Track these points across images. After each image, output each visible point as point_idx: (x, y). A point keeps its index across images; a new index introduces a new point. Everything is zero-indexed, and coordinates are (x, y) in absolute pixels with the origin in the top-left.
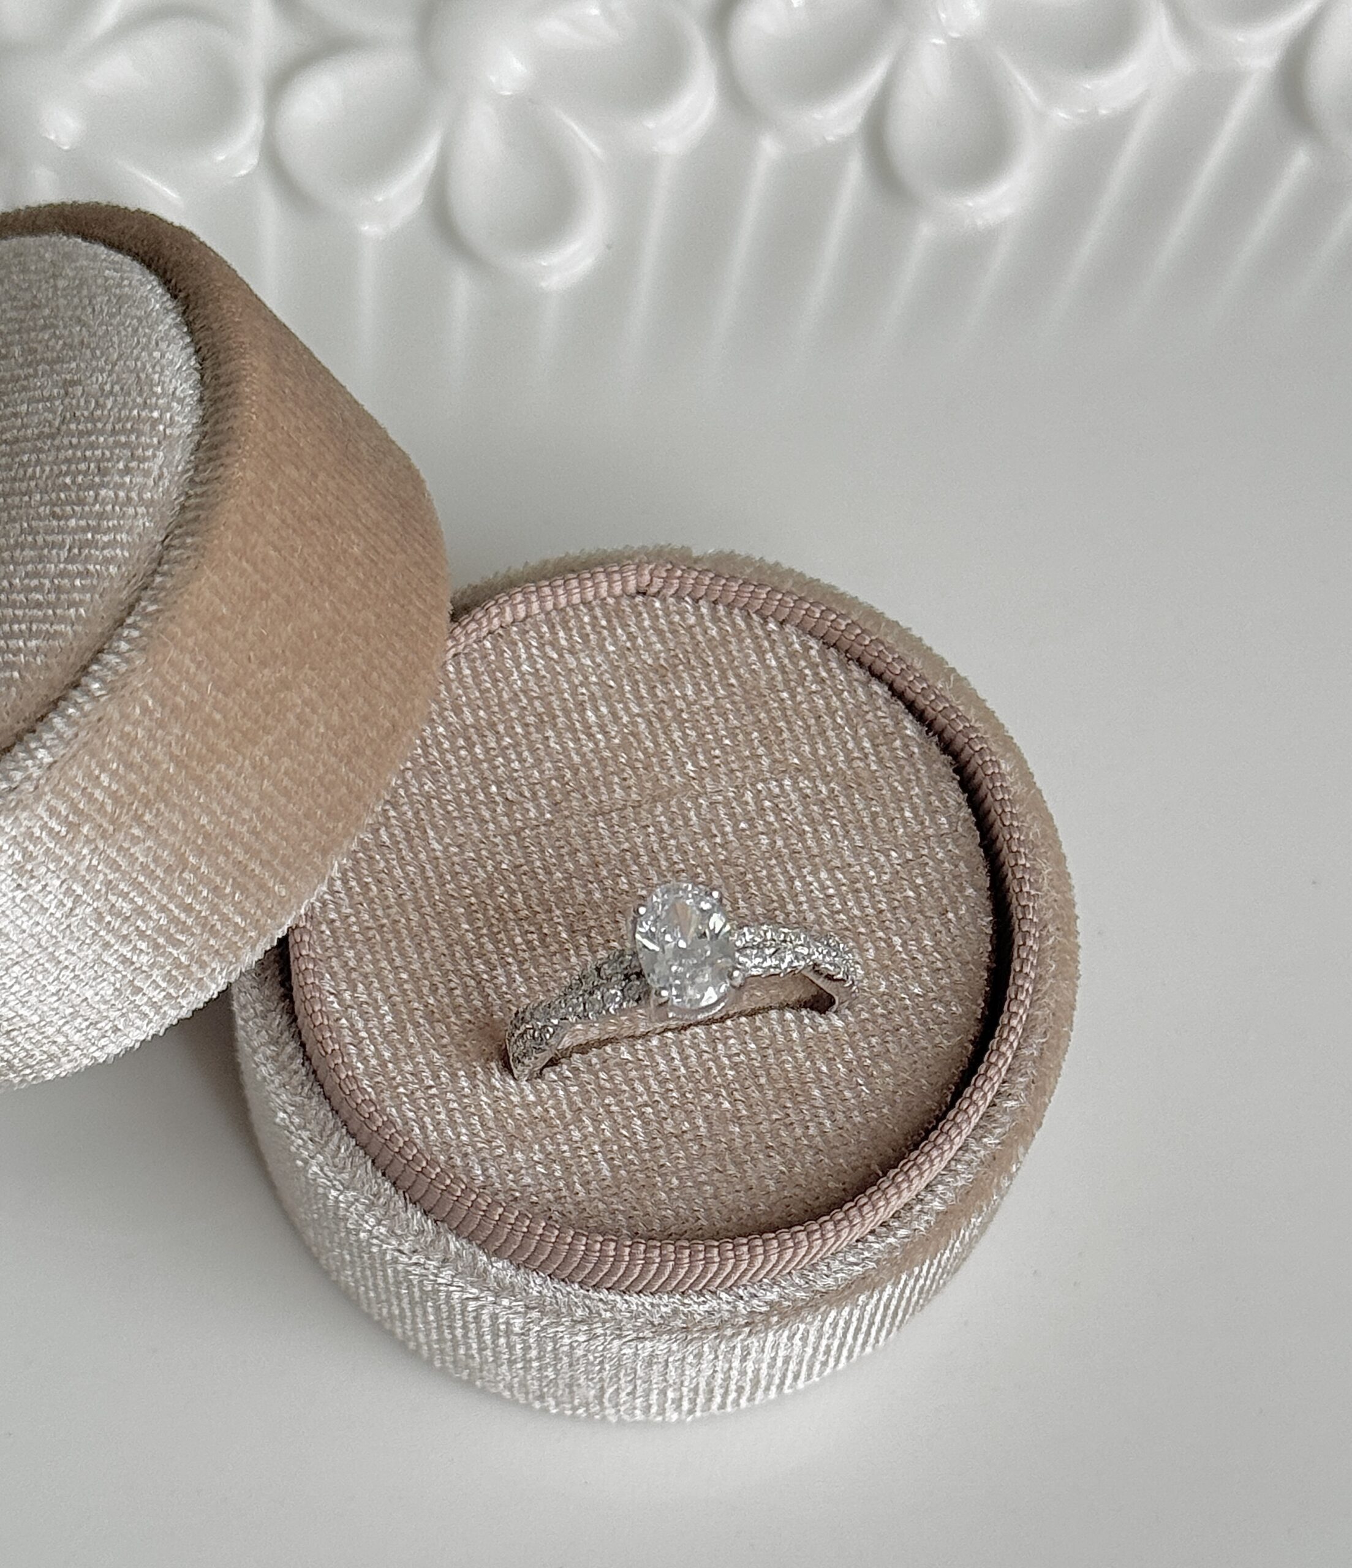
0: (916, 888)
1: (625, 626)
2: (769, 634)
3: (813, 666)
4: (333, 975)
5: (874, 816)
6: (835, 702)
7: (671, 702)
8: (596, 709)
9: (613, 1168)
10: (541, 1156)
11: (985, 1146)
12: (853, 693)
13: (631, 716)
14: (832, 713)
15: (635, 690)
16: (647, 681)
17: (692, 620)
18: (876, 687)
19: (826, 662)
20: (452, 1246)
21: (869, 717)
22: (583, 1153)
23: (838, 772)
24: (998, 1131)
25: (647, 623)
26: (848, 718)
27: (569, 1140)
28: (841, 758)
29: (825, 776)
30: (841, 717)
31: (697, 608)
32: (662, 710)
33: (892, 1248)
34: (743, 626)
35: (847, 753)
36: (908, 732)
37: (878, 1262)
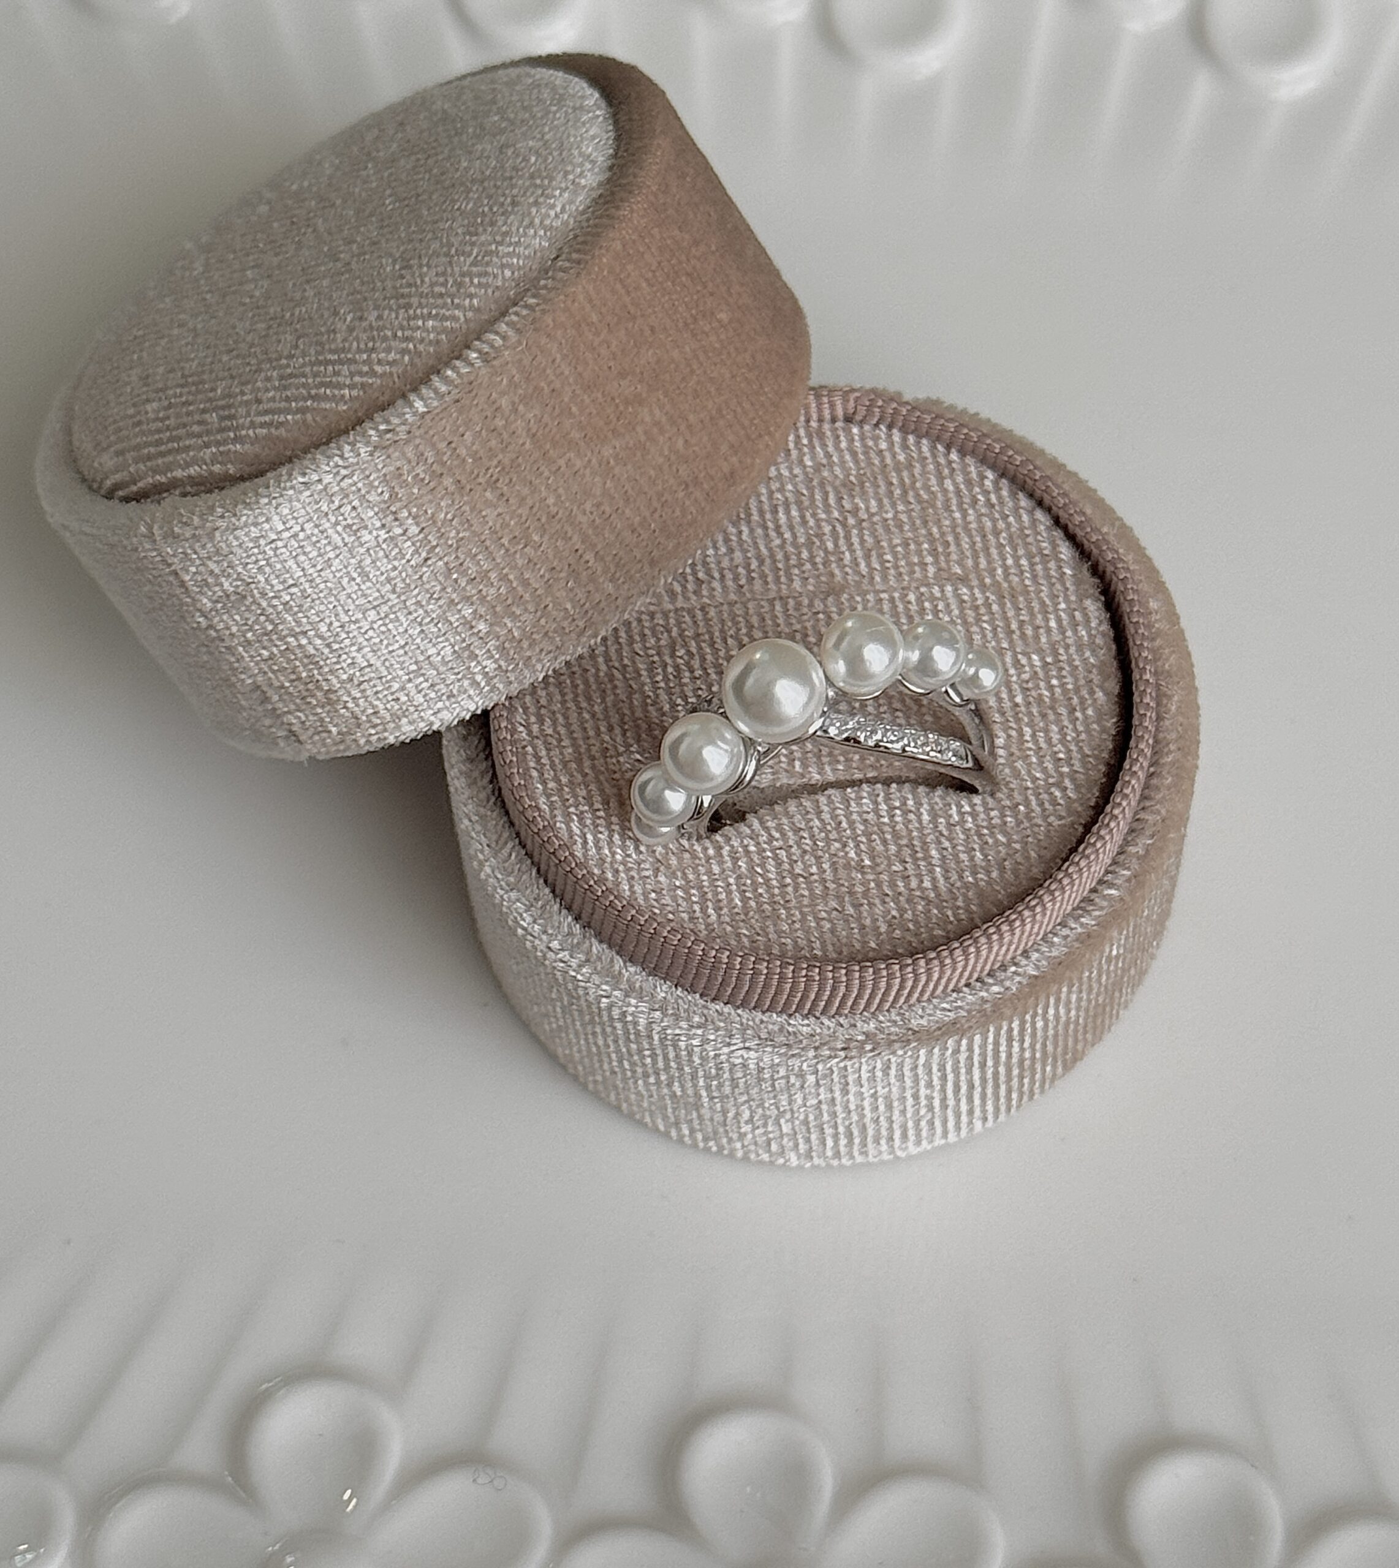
0: (1051, 688)
1: (824, 446)
2: (950, 462)
3: (986, 493)
4: (525, 709)
5: (1022, 623)
6: (1001, 525)
7: (855, 511)
8: (788, 512)
9: (745, 900)
10: (683, 882)
11: (1082, 925)
12: (1019, 518)
13: (818, 521)
14: (997, 533)
15: (825, 499)
16: (837, 492)
17: (883, 445)
18: (1039, 515)
19: (998, 489)
20: (594, 950)
21: (1030, 540)
22: (719, 883)
23: (996, 584)
24: (1097, 913)
25: (843, 445)
26: (1011, 538)
27: (709, 872)
28: (999, 571)
29: (983, 587)
30: (1004, 538)
31: (889, 436)
32: (846, 519)
33: (984, 1001)
34: (928, 455)
35: (1006, 568)
36: (1062, 556)
37: (969, 1012)
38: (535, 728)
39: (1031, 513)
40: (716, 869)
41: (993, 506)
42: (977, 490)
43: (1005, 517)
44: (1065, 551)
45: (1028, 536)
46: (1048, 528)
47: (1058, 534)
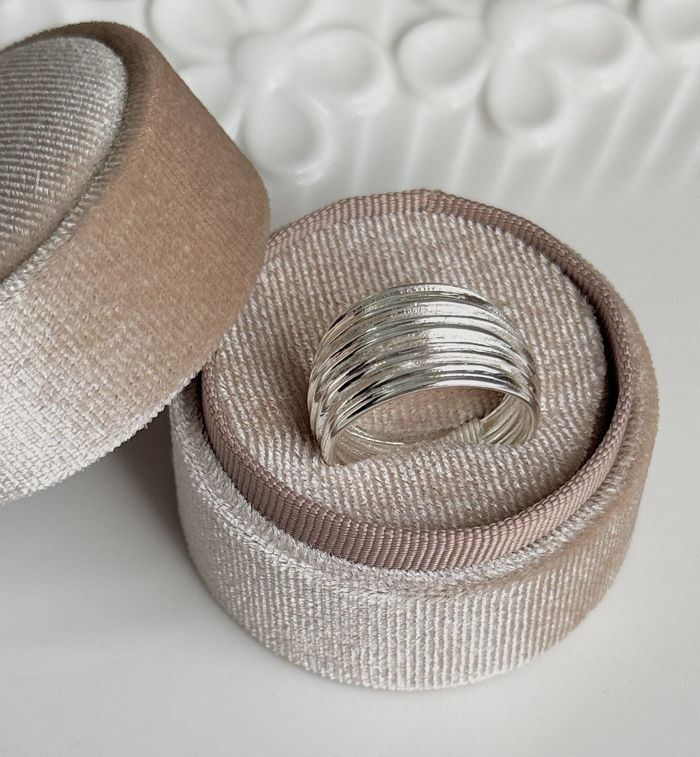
2: (496, 236)
6: (530, 272)
9: (369, 497)
10: (328, 485)
11: (594, 510)
12: (541, 269)
13: (413, 269)
15: (417, 257)
16: (424, 252)
17: (453, 226)
18: (554, 267)
21: (549, 282)
23: (529, 308)
24: (603, 503)
25: (428, 225)
26: (536, 280)
27: (346, 480)
28: (530, 300)
29: (520, 308)
30: (532, 280)
31: (457, 221)
32: (430, 268)
33: (534, 558)
34: (482, 232)
39: (548, 265)
41: (524, 262)
42: (513, 252)
43: (532, 269)
44: (570, 287)
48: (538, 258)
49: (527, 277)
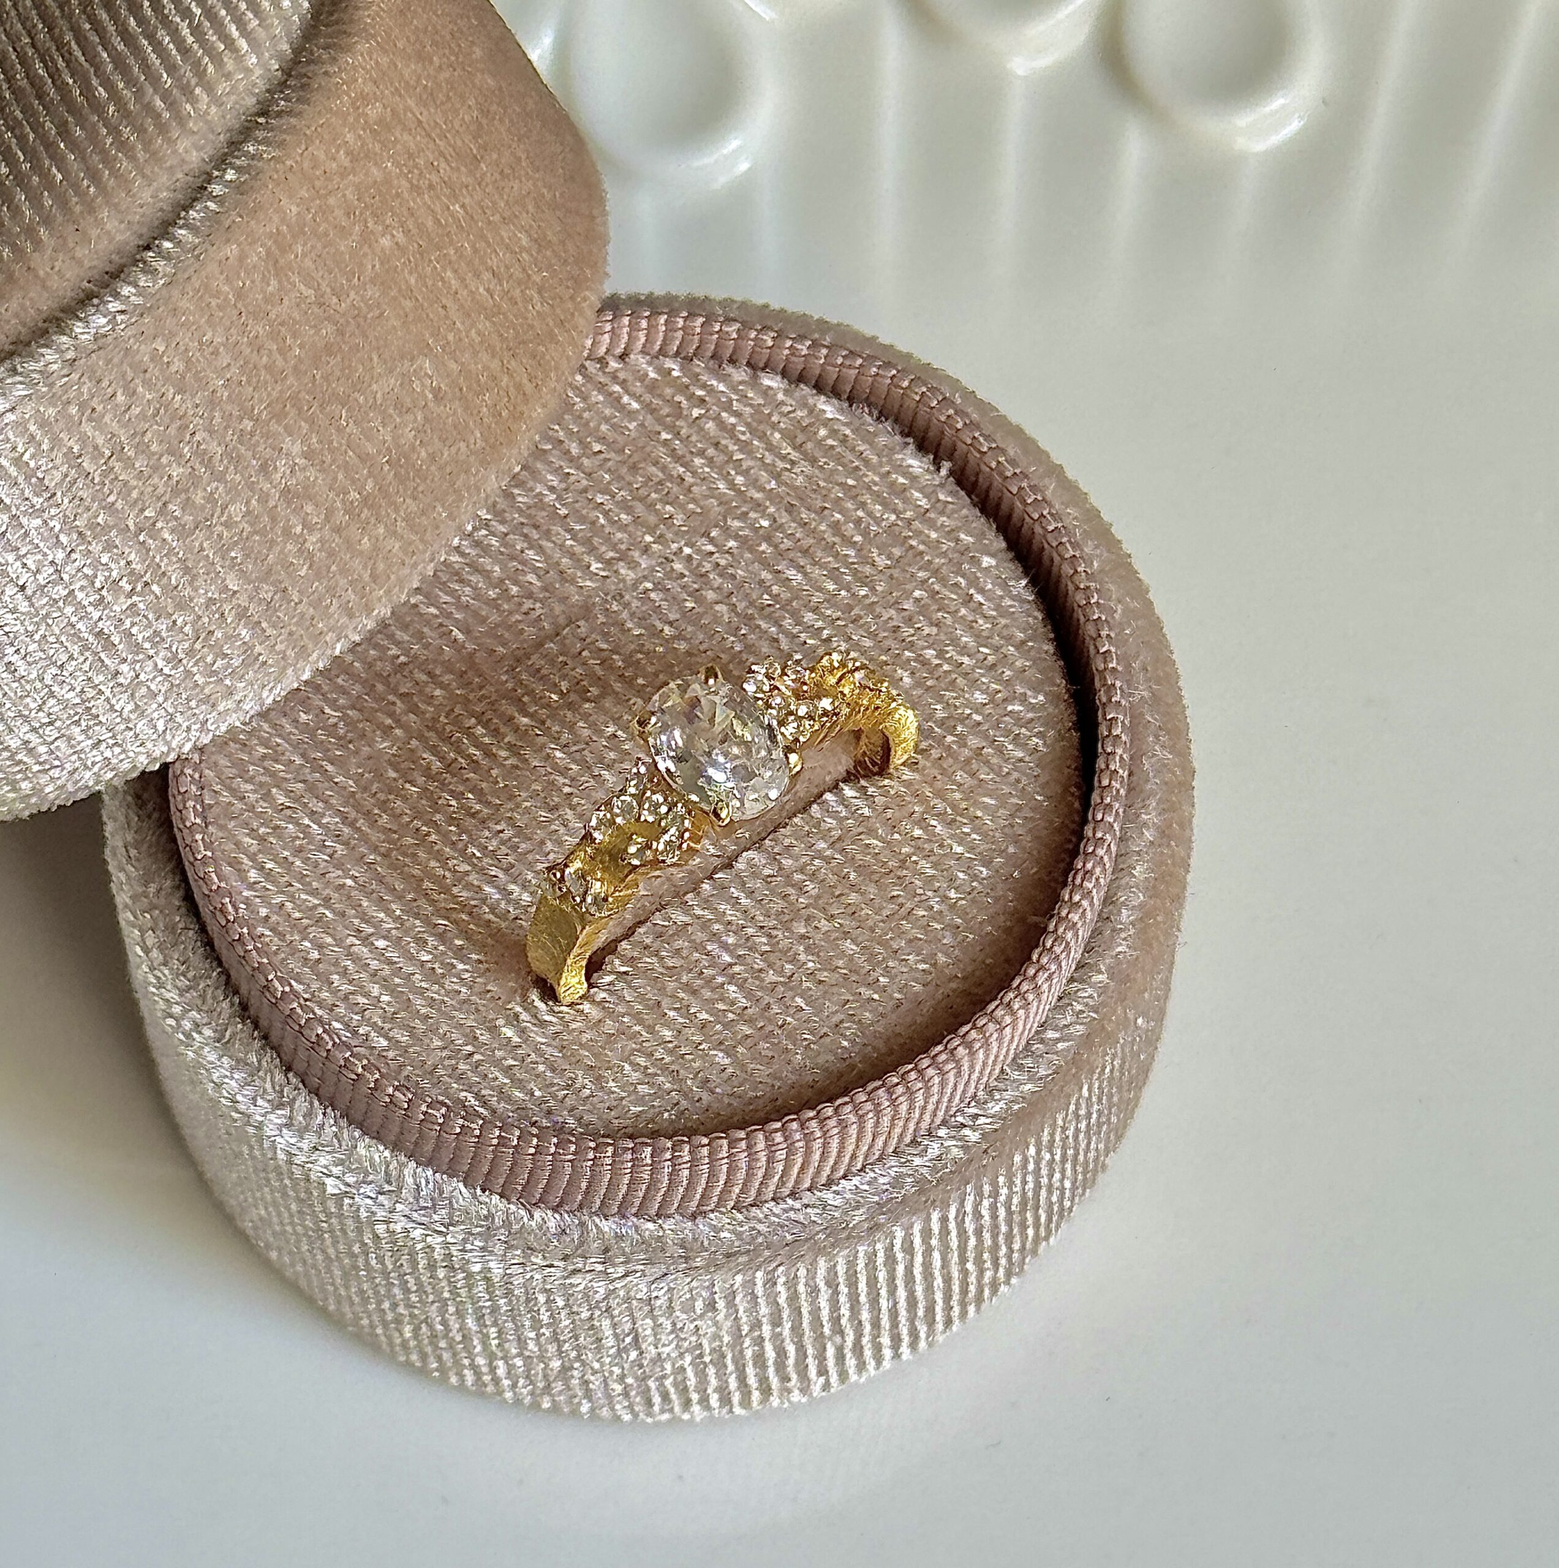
38: (325, 995)
39: (754, 382)
40: (667, 1034)
41: (702, 401)
42: (668, 391)
43: (728, 407)
44: (828, 408)
45: (770, 415)
46: (786, 392)
47: (805, 390)
48: (724, 378)
49: (731, 431)
